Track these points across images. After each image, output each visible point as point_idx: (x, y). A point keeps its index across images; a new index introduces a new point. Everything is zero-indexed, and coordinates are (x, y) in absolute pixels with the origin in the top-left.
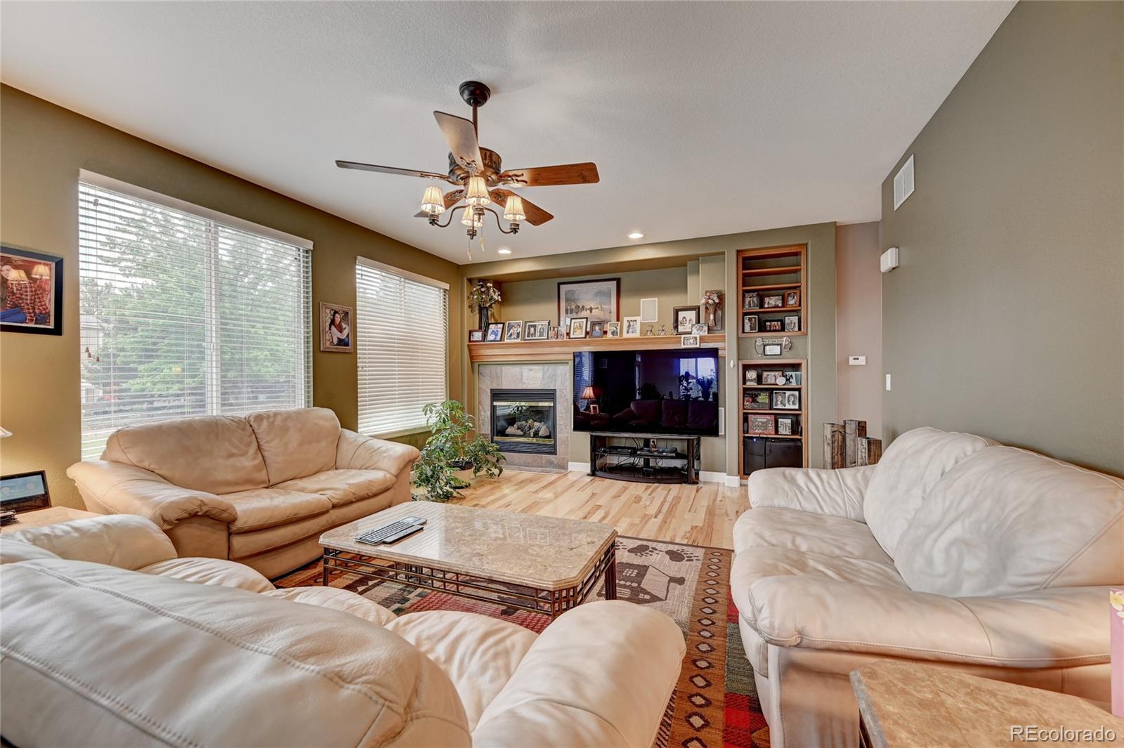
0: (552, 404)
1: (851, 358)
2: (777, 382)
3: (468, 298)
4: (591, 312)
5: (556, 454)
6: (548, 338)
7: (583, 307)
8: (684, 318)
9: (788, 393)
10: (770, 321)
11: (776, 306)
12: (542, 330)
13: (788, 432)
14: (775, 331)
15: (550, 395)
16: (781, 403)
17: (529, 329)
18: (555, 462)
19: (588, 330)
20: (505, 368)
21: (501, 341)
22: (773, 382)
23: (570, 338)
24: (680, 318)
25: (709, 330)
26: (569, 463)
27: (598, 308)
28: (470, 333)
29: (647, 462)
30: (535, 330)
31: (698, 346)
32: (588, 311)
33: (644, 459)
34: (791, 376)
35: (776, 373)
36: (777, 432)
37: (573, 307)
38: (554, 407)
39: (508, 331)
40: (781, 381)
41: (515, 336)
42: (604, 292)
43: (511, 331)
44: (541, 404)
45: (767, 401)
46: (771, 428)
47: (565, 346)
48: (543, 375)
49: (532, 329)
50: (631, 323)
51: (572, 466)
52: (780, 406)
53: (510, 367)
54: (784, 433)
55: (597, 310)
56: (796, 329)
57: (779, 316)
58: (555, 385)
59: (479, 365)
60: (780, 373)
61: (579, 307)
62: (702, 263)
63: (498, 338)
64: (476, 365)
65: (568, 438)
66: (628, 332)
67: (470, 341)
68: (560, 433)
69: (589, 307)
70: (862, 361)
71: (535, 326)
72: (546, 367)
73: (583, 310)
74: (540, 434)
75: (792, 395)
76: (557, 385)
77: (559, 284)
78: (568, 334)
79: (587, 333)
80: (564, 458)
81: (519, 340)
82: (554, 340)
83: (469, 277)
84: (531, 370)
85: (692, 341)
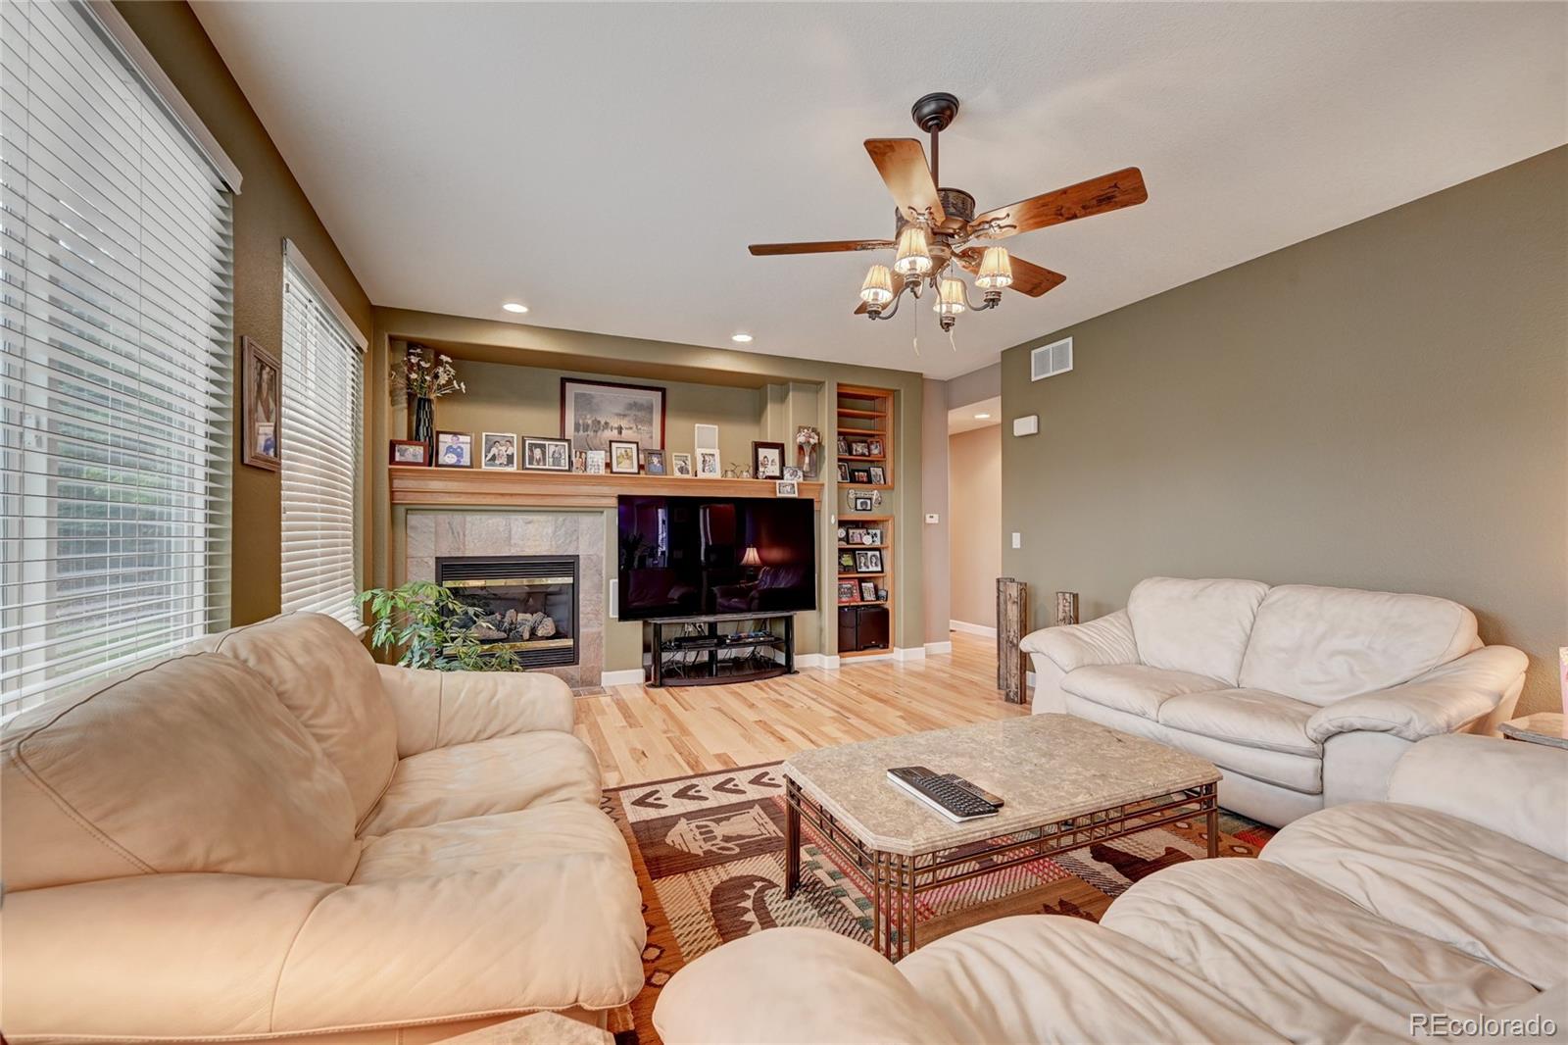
0: (569, 580)
1: (928, 516)
2: (864, 541)
3: (391, 375)
4: (620, 433)
5: (577, 664)
6: (569, 470)
7: (606, 423)
8: (766, 457)
9: (870, 553)
10: (858, 471)
11: (863, 455)
12: (556, 455)
13: (873, 598)
14: (863, 482)
15: (568, 565)
16: (865, 565)
17: (531, 450)
18: (578, 677)
19: (642, 463)
20: (470, 518)
21: (471, 466)
22: (859, 541)
23: (612, 472)
24: (761, 458)
25: (805, 477)
26: (603, 674)
27: (631, 428)
28: (393, 445)
29: (713, 655)
30: (544, 453)
31: (796, 495)
32: (616, 432)
33: (710, 651)
34: (875, 534)
35: (861, 531)
36: (862, 599)
37: (590, 422)
38: (574, 587)
39: (488, 451)
40: (867, 540)
41: (504, 460)
42: (642, 405)
43: (494, 451)
44: (550, 581)
45: (851, 563)
46: (856, 593)
47: (599, 484)
48: (555, 532)
49: (538, 453)
50: (707, 458)
51: (608, 679)
52: (864, 569)
53: (484, 517)
54: (869, 599)
55: (630, 432)
56: (882, 482)
57: (865, 466)
58: (577, 548)
59: (407, 510)
60: (865, 531)
61: (599, 422)
62: (794, 390)
63: (466, 461)
64: (401, 511)
65: (600, 633)
66: (704, 471)
67: (392, 460)
68: (586, 626)
69: (616, 425)
70: (935, 520)
71: (542, 447)
72: (561, 518)
73: (607, 428)
74: (540, 633)
75: (874, 556)
76: (581, 547)
77: (564, 381)
78: (608, 465)
79: (641, 467)
80: (593, 667)
81: (513, 469)
82: (581, 473)
83: (396, 333)
84: (530, 523)
85: (788, 488)
